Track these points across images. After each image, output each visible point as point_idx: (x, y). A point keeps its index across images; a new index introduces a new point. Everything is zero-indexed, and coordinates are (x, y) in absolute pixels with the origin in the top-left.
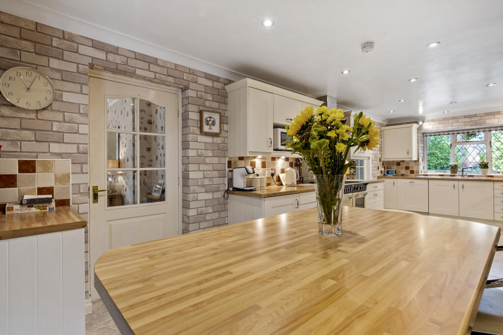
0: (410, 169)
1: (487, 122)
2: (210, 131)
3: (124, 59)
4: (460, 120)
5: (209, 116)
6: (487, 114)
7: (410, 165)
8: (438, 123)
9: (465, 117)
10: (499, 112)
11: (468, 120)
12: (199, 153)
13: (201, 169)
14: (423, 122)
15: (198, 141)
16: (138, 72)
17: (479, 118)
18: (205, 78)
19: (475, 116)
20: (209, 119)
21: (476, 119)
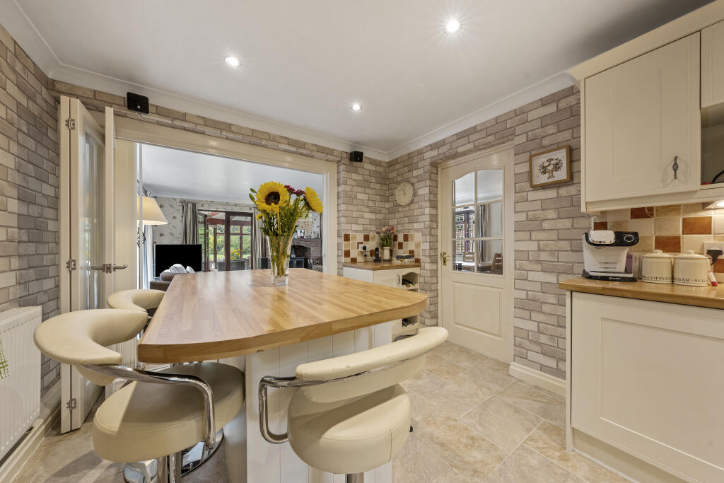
2: (551, 180)
3: (448, 146)
5: (547, 159)
12: (530, 217)
13: (533, 238)
15: (529, 199)
16: (460, 150)
18: (542, 105)
20: (546, 164)
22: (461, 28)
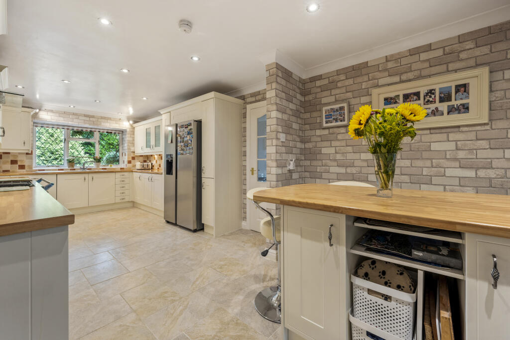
0: (19, 163)
1: (103, 124)
4: (80, 118)
6: (102, 118)
7: (19, 159)
8: (58, 115)
9: (85, 116)
10: (111, 118)
11: (88, 119)
14: (40, 110)
17: (96, 119)
19: (93, 117)
21: (94, 119)
22: (319, 8)
